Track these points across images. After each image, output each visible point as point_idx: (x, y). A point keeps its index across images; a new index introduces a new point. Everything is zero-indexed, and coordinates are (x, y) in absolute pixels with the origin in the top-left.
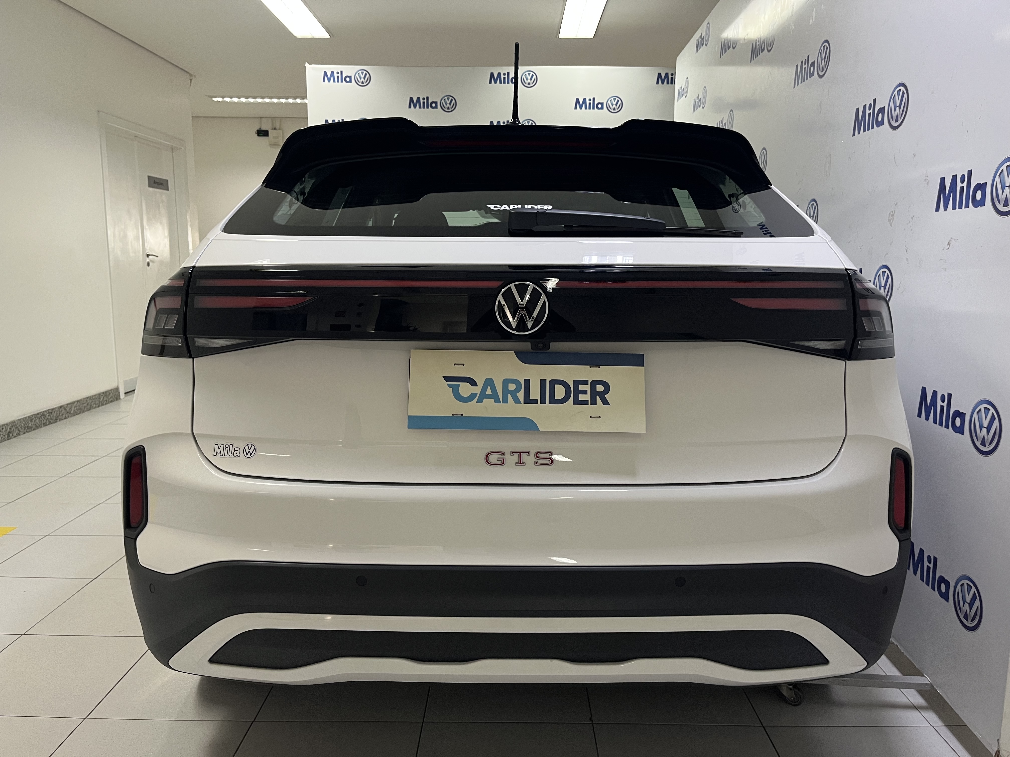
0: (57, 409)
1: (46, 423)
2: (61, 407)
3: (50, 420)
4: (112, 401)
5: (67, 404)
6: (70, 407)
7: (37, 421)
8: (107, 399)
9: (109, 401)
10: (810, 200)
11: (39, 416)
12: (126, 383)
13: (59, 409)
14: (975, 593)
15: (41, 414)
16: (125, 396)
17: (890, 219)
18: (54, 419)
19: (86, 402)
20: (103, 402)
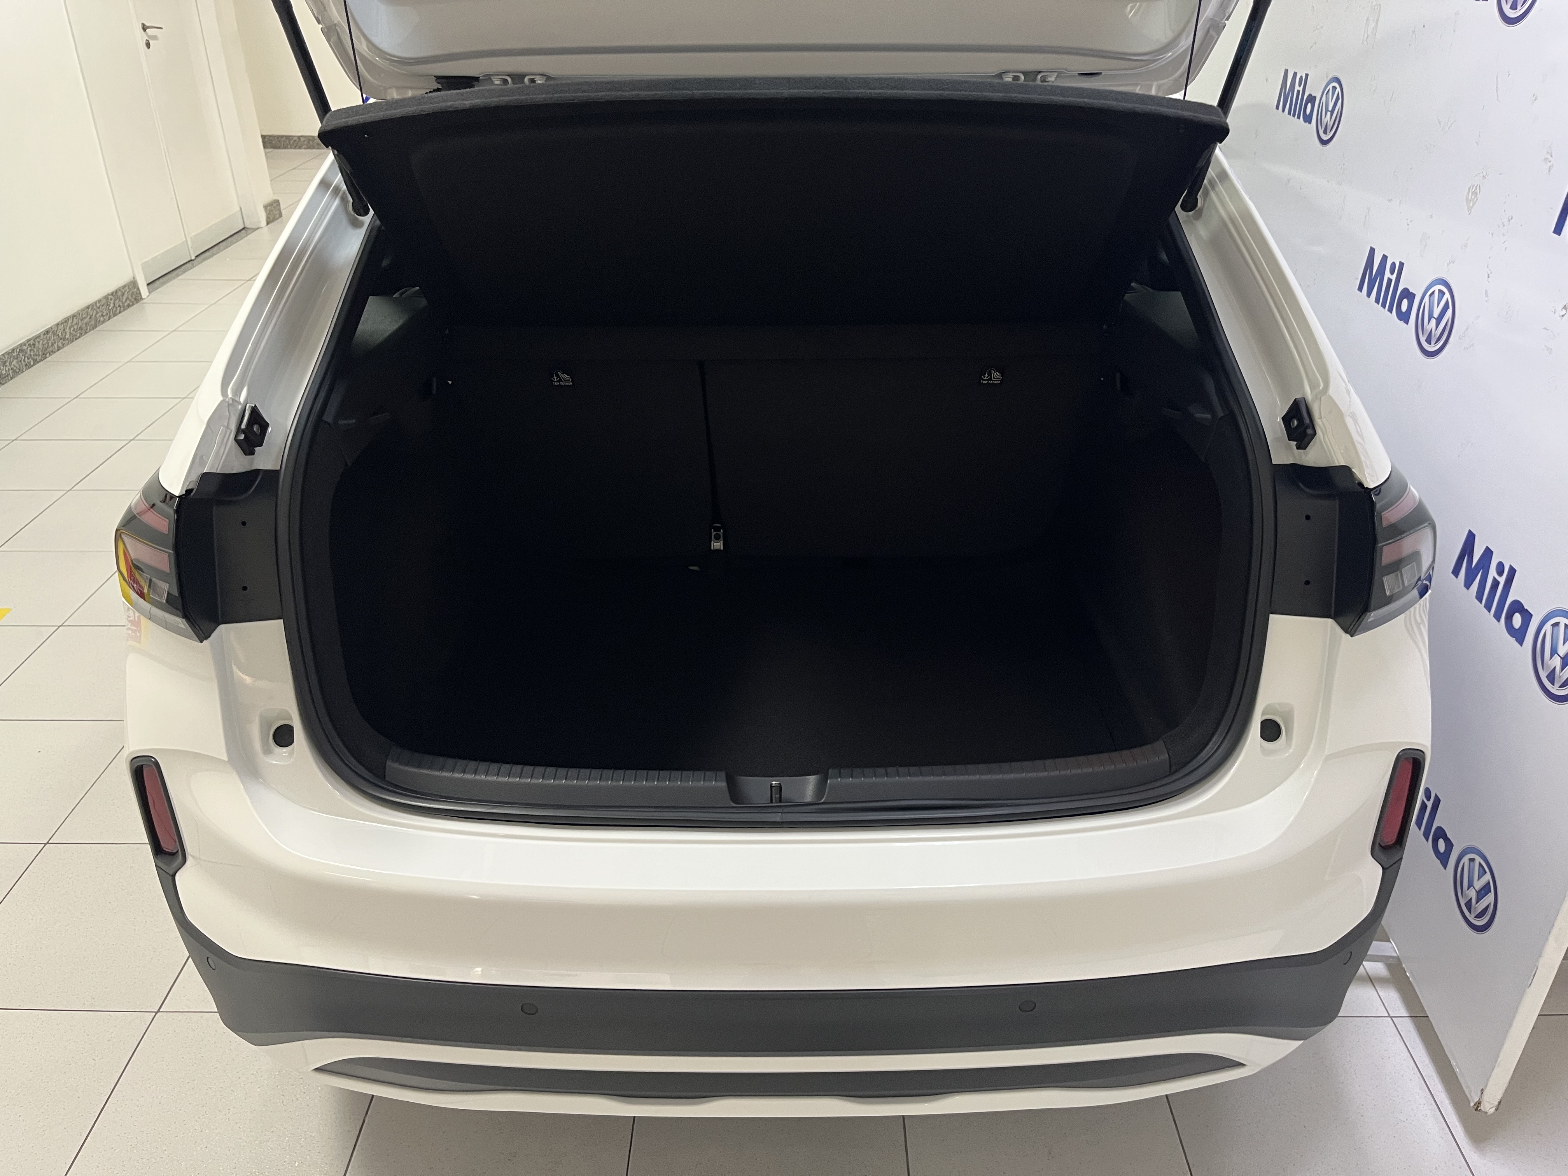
0: (42, 335)
1: (29, 363)
2: (47, 332)
3: (35, 358)
4: (129, 306)
5: (58, 325)
6: (62, 329)
7: (14, 362)
8: (121, 304)
9: (124, 306)
10: (1330, 77)
11: (15, 354)
12: (145, 266)
13: (45, 336)
14: (1489, 883)
15: (18, 350)
16: (150, 292)
17: (1470, 198)
18: (40, 353)
19: (87, 315)
20: (114, 309)
